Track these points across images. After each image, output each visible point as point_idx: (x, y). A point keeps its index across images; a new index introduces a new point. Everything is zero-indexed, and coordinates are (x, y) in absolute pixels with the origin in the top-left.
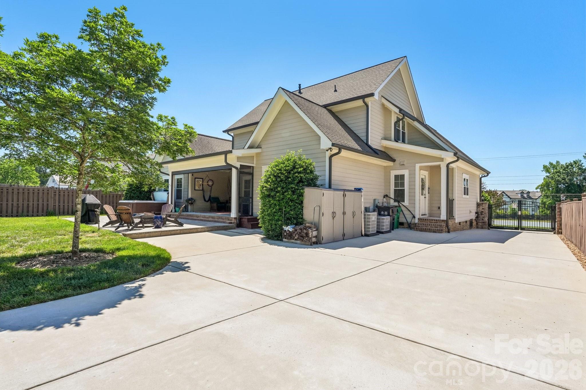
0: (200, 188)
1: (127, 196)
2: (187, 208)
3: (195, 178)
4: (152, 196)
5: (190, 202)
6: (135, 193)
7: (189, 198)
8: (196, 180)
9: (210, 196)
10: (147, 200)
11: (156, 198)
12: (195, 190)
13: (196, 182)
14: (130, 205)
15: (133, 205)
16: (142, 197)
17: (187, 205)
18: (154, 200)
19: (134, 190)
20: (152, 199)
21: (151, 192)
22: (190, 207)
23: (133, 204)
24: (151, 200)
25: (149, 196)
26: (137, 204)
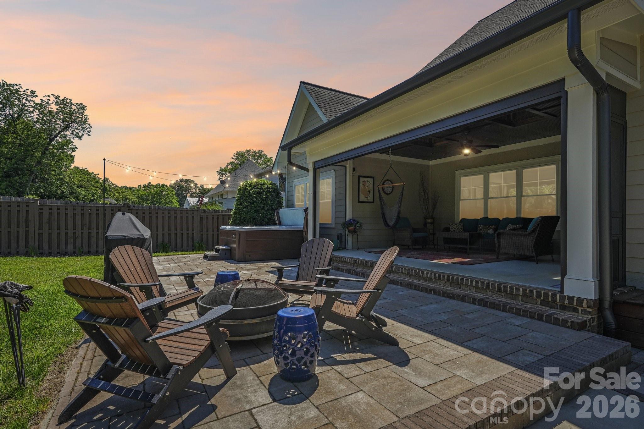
0: (369, 198)
1: (236, 217)
2: (343, 240)
3: (359, 177)
4: (276, 218)
5: (351, 228)
6: (249, 212)
7: (348, 218)
8: (362, 179)
9: (399, 214)
10: (268, 224)
11: (282, 221)
12: (359, 202)
13: (361, 186)
14: (234, 236)
15: (239, 235)
16: (259, 220)
17: (343, 234)
18: (280, 224)
19: (246, 207)
20: (277, 222)
21: (274, 210)
22: (349, 239)
23: (240, 233)
24: (275, 224)
25: (272, 216)
26: (247, 232)
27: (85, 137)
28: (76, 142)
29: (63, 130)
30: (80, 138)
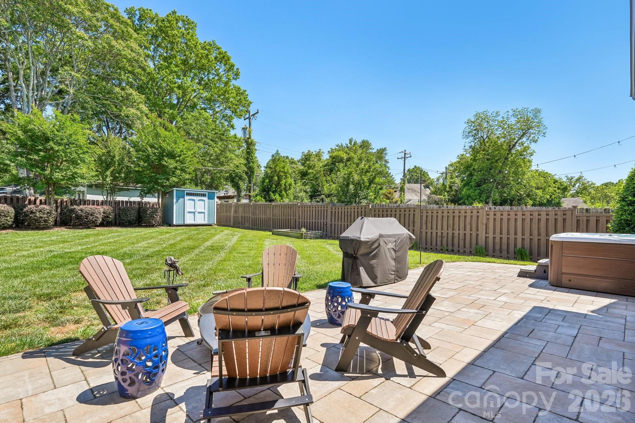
27: (541, 139)
28: (533, 146)
29: (520, 138)
30: (536, 141)
